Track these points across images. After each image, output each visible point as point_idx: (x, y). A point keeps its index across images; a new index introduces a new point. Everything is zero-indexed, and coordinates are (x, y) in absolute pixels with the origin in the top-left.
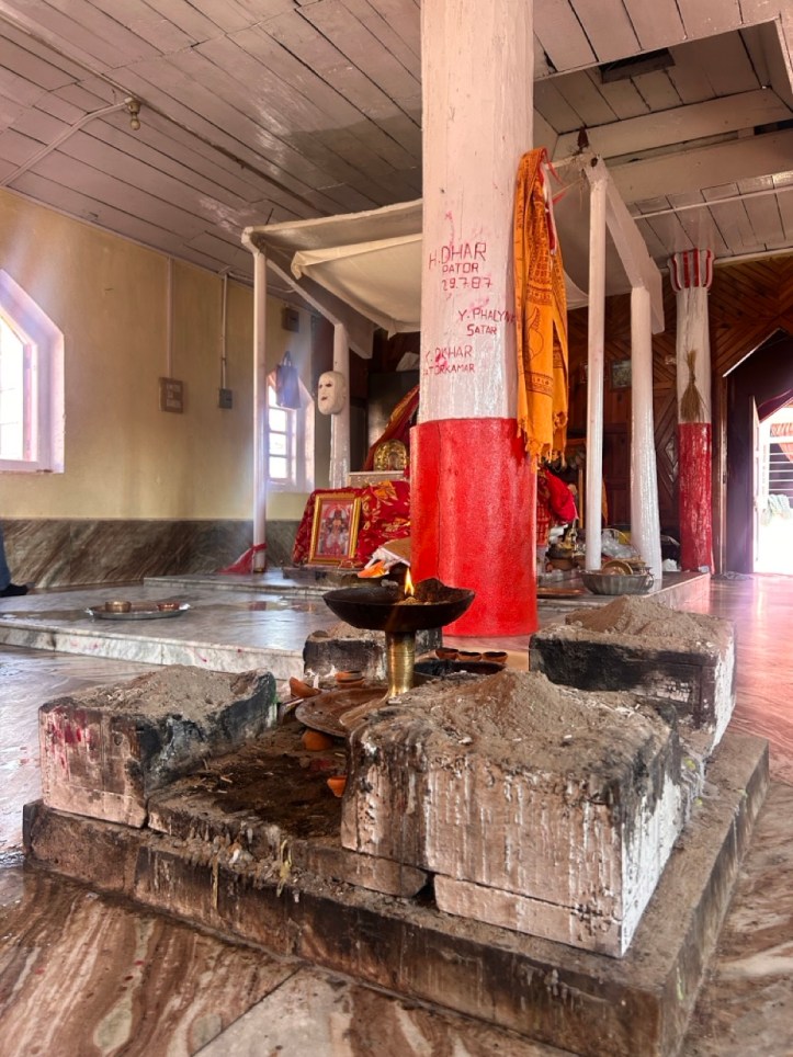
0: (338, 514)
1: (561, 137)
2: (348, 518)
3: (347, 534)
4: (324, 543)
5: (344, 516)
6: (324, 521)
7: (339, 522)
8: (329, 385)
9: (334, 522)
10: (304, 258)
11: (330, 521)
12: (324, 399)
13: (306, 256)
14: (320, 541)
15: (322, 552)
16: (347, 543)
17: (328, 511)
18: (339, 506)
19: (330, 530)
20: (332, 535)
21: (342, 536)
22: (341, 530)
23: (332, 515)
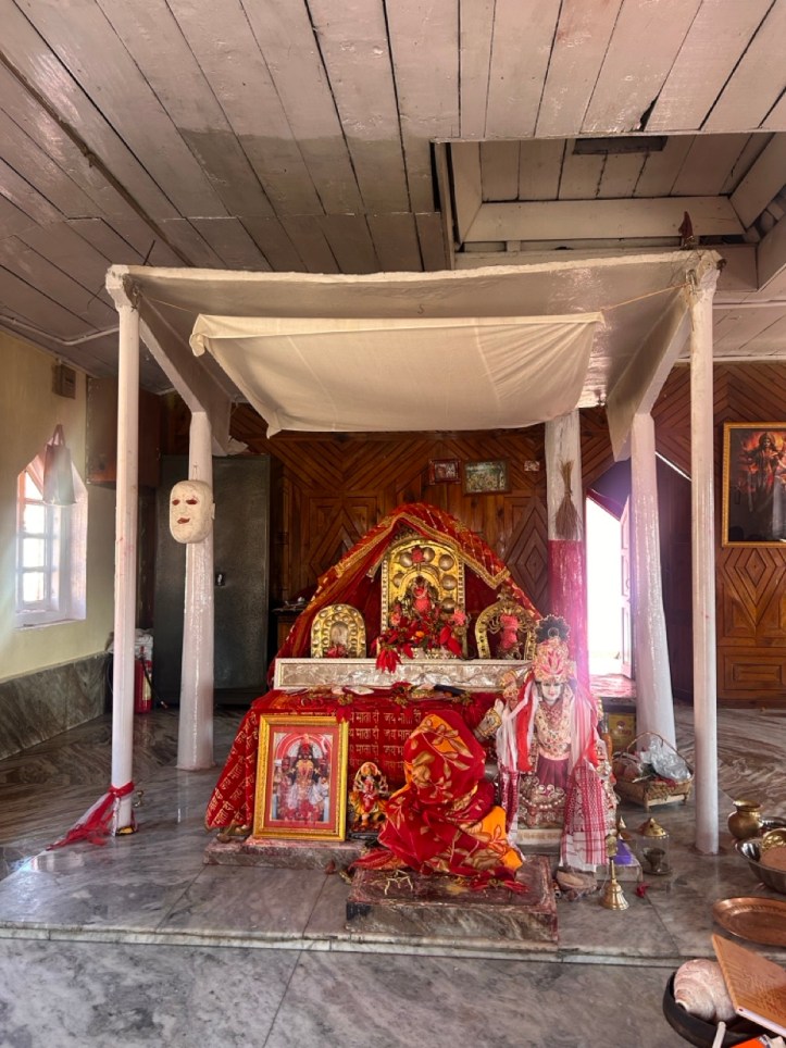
0: (305, 750)
1: (486, 205)
2: (326, 757)
3: (327, 786)
4: (281, 802)
5: (317, 753)
6: (279, 762)
7: (309, 765)
8: (192, 502)
9: (300, 764)
10: (213, 326)
11: (289, 763)
12: (183, 521)
13: (218, 323)
14: (274, 797)
15: (278, 816)
16: (327, 802)
17: (285, 745)
18: (306, 736)
19: (293, 777)
20: (295, 786)
21: (315, 788)
22: (315, 778)
23: (293, 752)
